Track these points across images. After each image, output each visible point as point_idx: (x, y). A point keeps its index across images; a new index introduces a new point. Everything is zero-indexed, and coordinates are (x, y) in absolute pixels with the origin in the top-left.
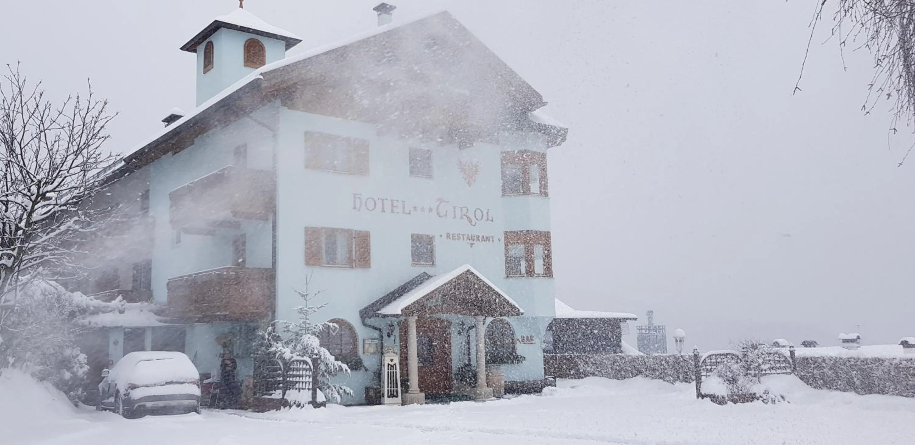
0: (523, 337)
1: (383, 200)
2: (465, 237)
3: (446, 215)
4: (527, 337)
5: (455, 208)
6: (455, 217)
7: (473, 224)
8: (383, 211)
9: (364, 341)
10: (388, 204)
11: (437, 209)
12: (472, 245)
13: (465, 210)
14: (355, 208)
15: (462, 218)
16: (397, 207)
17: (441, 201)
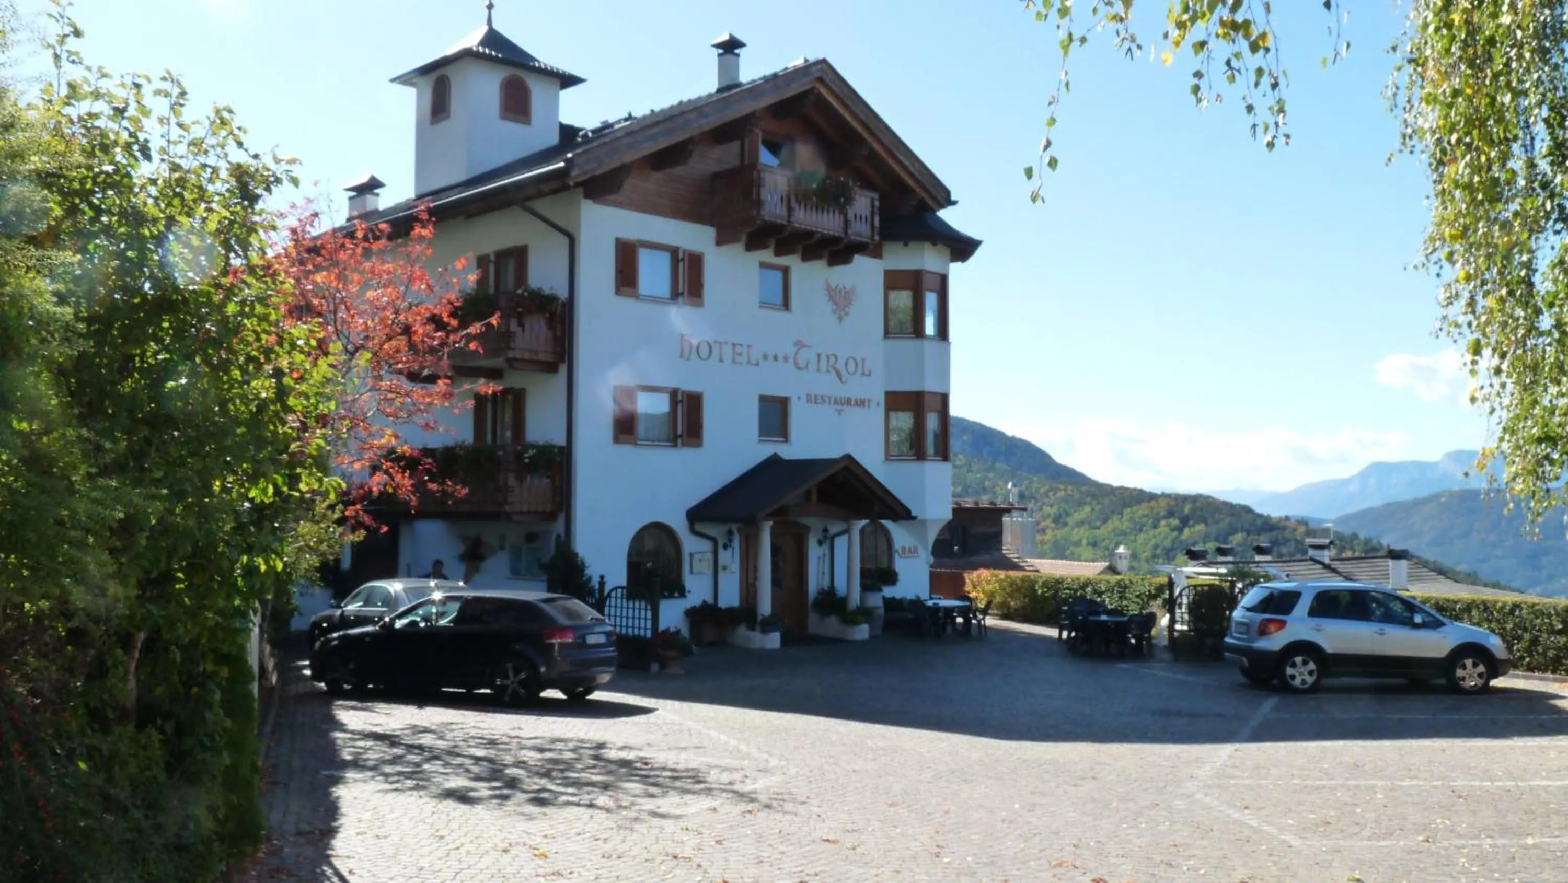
0: (904, 548)
1: (721, 344)
2: (832, 401)
3: (807, 367)
4: (910, 548)
5: (819, 356)
6: (818, 370)
7: (844, 380)
8: (721, 360)
9: (691, 555)
10: (728, 352)
11: (795, 359)
12: (840, 412)
13: (832, 359)
14: (682, 356)
15: (828, 371)
16: (740, 354)
17: (800, 345)
